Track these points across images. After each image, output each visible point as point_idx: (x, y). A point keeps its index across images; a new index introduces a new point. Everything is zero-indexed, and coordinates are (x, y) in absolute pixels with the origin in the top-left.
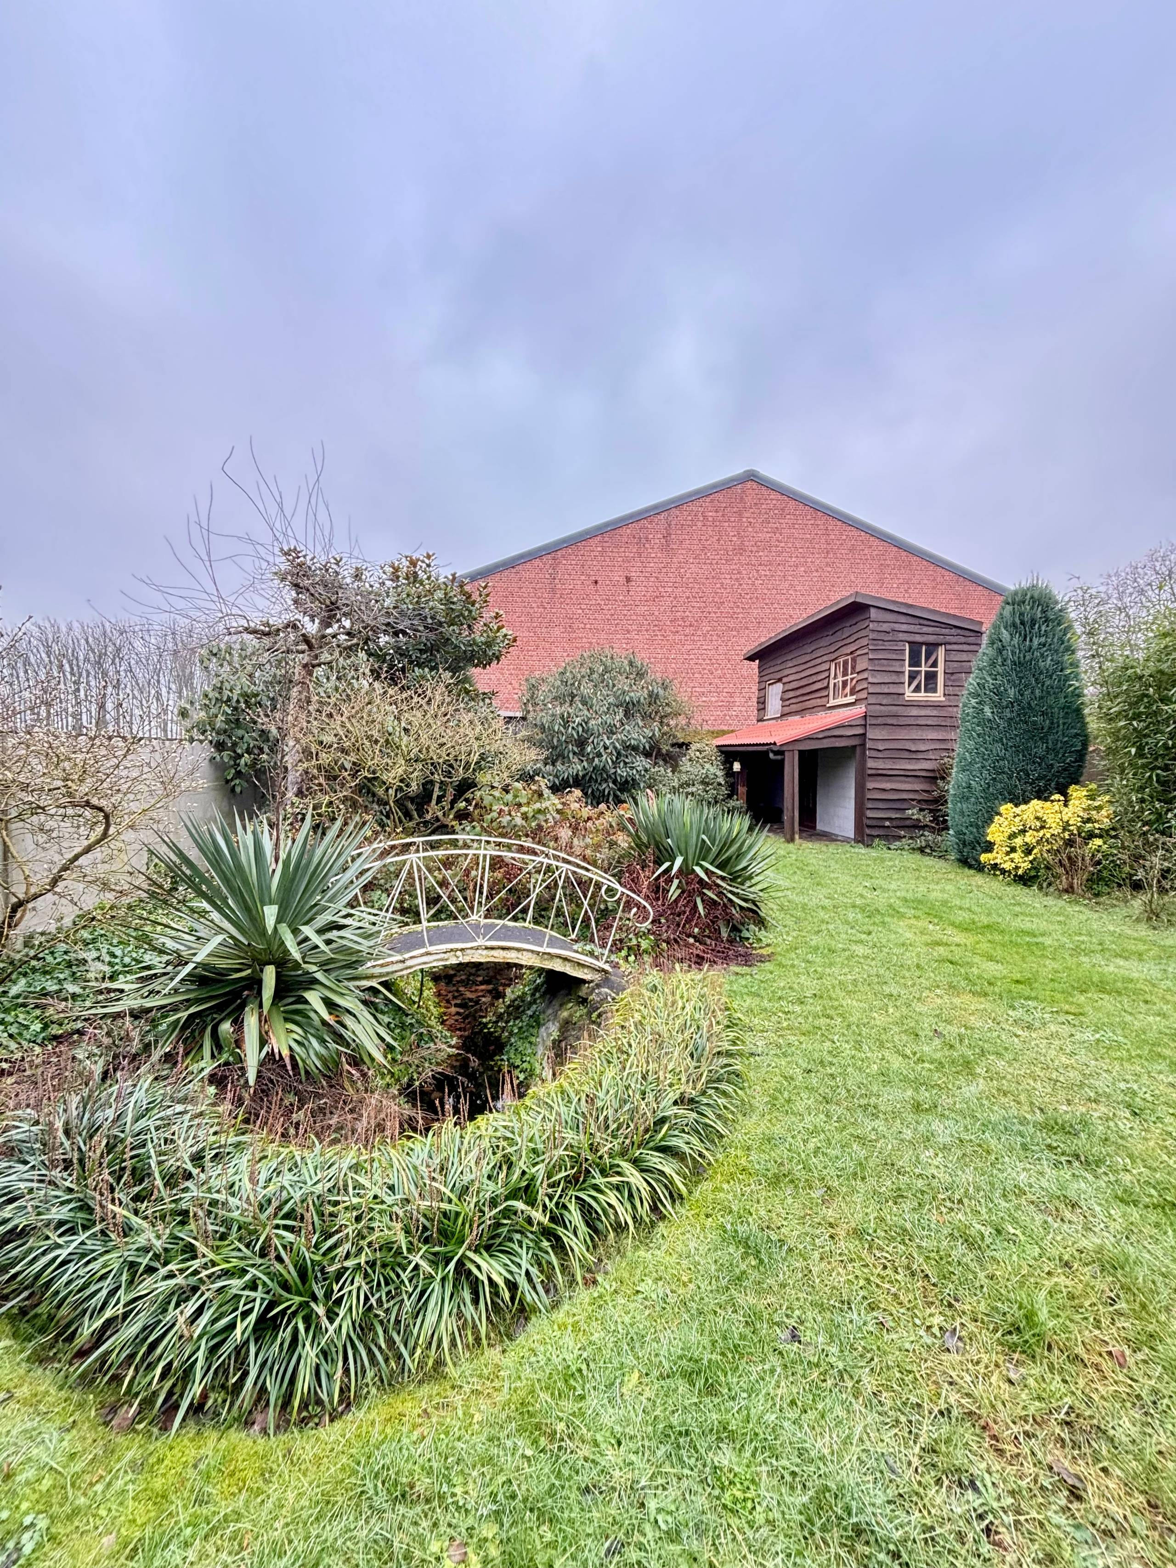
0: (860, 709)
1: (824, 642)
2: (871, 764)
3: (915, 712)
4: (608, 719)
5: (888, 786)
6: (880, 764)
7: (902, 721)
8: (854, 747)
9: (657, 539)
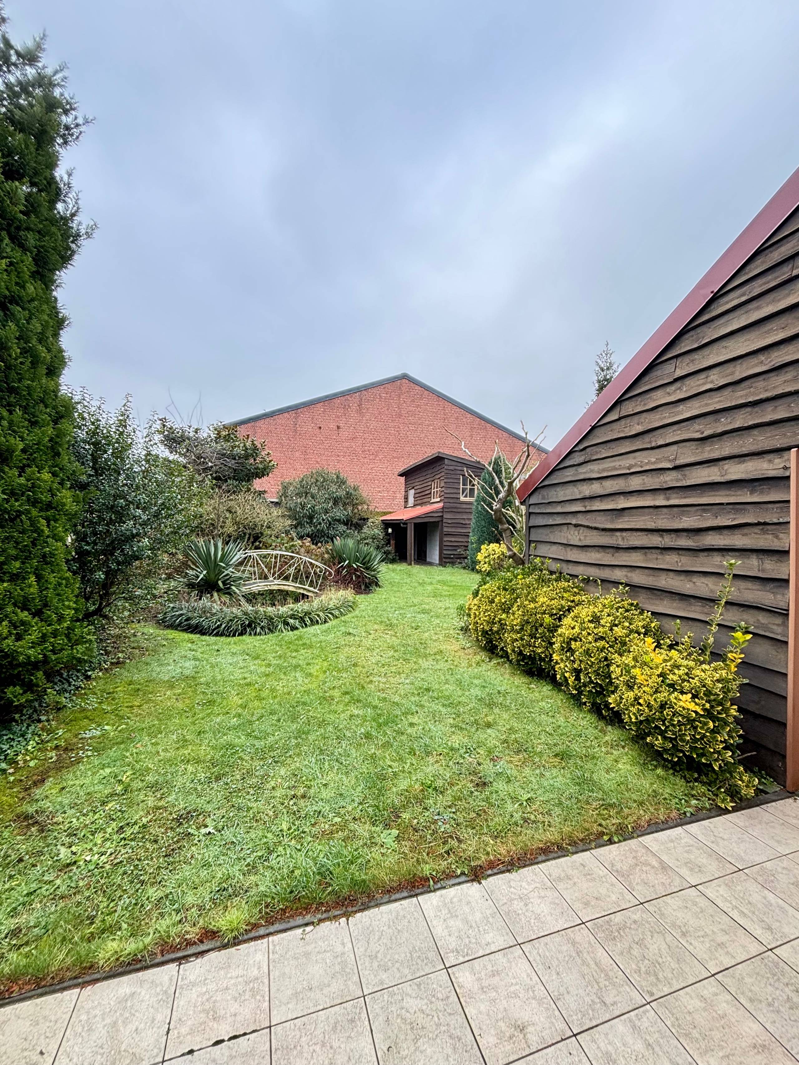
0: (441, 505)
1: (430, 472)
2: (445, 529)
3: (465, 506)
4: (325, 505)
5: (453, 539)
6: (450, 530)
7: (460, 510)
8: (438, 522)
9: (355, 407)
